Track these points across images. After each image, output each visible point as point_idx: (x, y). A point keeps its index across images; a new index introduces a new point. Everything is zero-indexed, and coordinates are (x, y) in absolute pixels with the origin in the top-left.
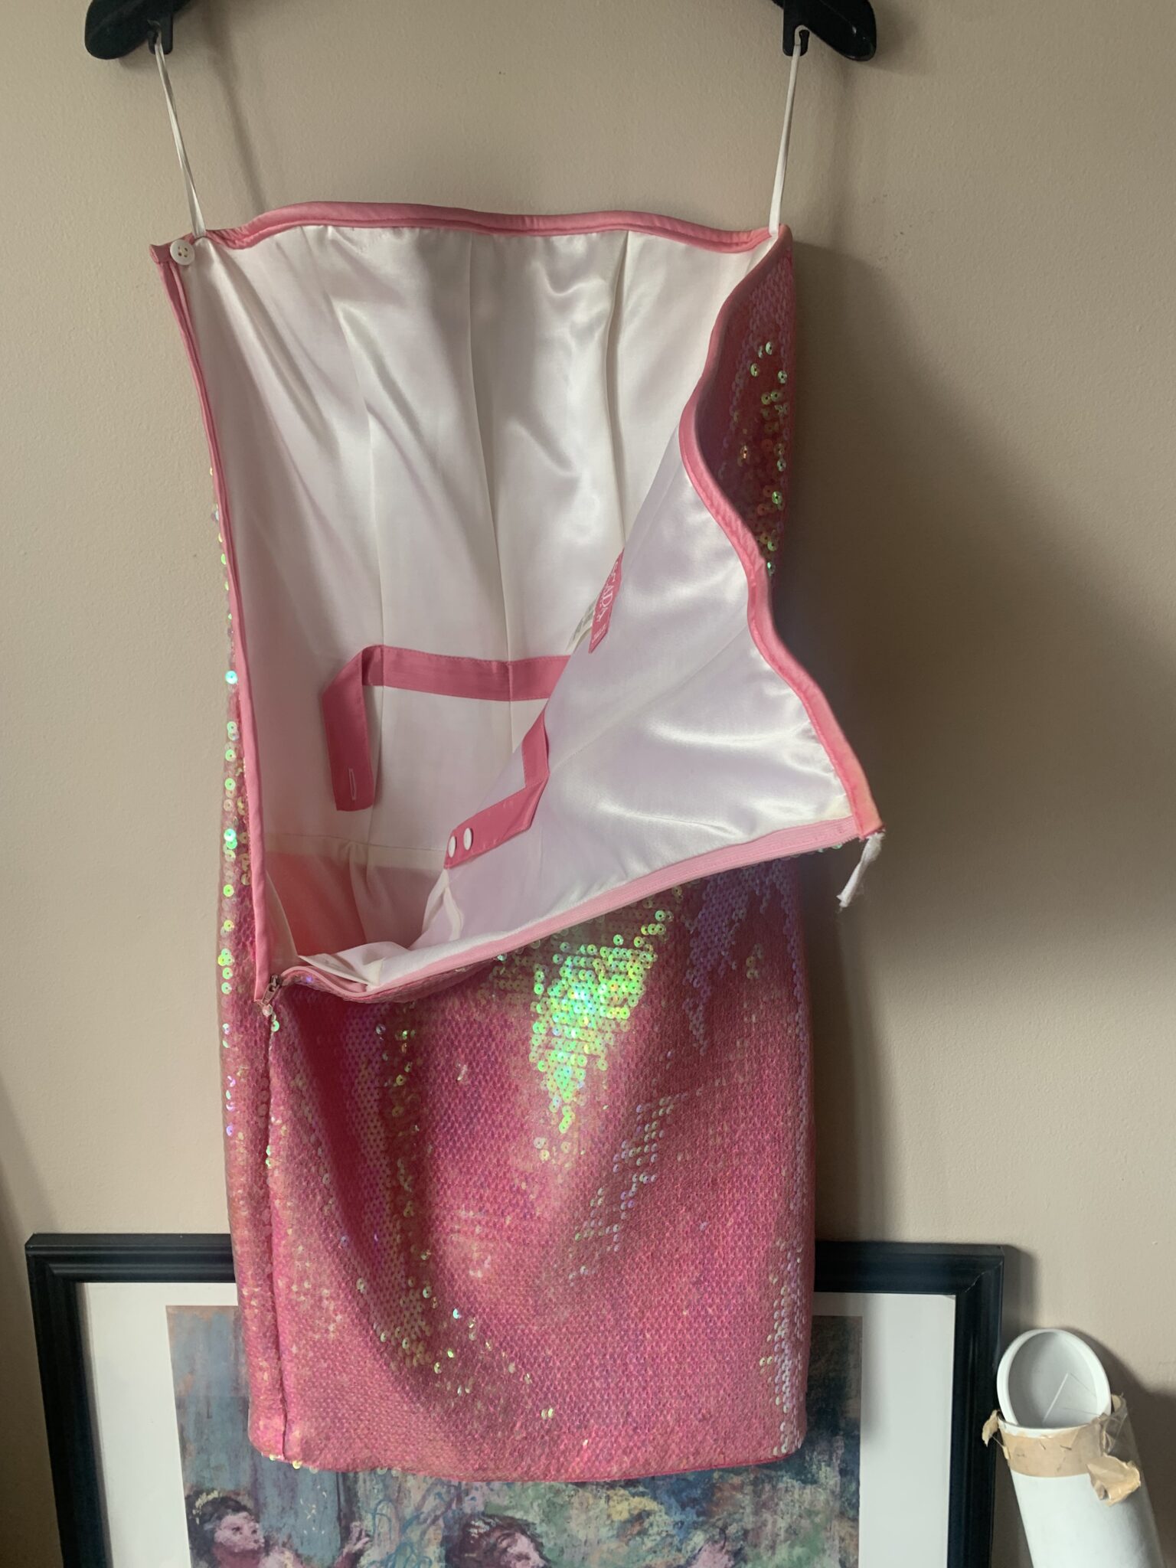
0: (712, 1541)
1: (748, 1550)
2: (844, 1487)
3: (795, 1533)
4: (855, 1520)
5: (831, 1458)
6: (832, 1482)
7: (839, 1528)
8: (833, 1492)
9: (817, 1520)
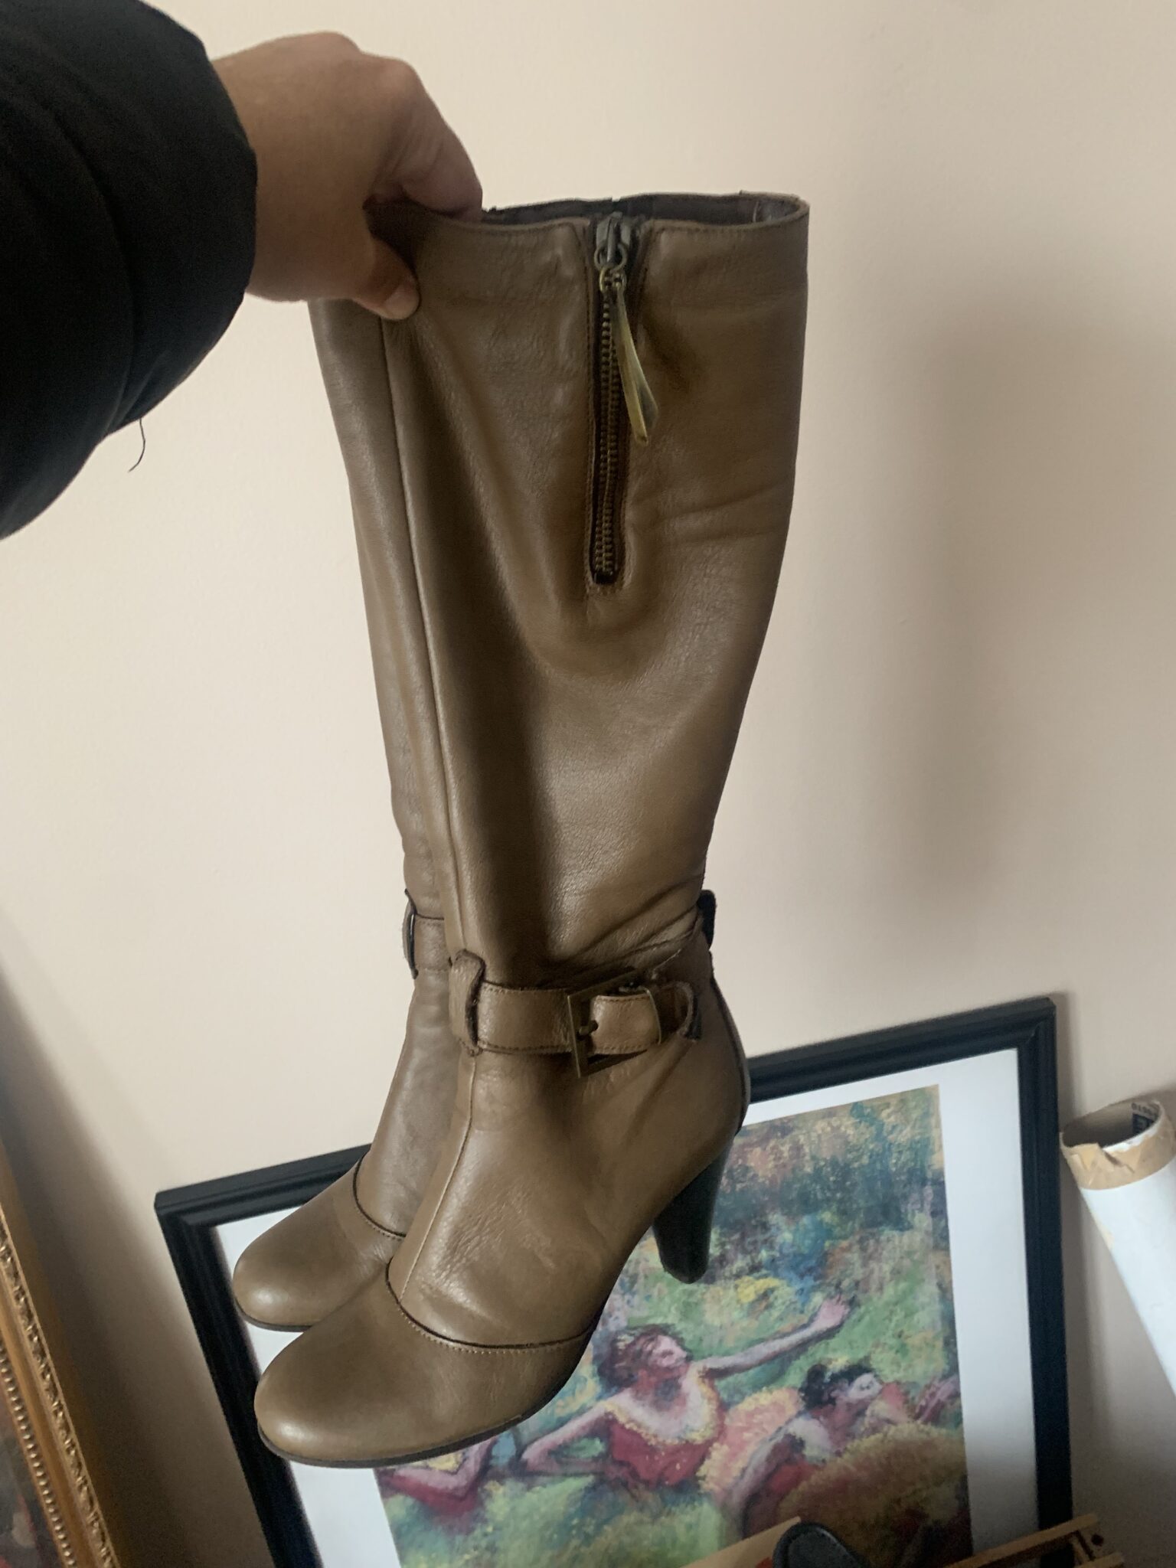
0: (830, 1297)
1: (861, 1297)
2: (935, 1226)
3: (899, 1272)
4: (947, 1249)
5: (922, 1205)
6: (925, 1225)
7: (934, 1259)
8: (927, 1232)
9: (916, 1257)
